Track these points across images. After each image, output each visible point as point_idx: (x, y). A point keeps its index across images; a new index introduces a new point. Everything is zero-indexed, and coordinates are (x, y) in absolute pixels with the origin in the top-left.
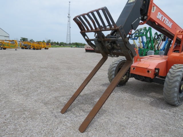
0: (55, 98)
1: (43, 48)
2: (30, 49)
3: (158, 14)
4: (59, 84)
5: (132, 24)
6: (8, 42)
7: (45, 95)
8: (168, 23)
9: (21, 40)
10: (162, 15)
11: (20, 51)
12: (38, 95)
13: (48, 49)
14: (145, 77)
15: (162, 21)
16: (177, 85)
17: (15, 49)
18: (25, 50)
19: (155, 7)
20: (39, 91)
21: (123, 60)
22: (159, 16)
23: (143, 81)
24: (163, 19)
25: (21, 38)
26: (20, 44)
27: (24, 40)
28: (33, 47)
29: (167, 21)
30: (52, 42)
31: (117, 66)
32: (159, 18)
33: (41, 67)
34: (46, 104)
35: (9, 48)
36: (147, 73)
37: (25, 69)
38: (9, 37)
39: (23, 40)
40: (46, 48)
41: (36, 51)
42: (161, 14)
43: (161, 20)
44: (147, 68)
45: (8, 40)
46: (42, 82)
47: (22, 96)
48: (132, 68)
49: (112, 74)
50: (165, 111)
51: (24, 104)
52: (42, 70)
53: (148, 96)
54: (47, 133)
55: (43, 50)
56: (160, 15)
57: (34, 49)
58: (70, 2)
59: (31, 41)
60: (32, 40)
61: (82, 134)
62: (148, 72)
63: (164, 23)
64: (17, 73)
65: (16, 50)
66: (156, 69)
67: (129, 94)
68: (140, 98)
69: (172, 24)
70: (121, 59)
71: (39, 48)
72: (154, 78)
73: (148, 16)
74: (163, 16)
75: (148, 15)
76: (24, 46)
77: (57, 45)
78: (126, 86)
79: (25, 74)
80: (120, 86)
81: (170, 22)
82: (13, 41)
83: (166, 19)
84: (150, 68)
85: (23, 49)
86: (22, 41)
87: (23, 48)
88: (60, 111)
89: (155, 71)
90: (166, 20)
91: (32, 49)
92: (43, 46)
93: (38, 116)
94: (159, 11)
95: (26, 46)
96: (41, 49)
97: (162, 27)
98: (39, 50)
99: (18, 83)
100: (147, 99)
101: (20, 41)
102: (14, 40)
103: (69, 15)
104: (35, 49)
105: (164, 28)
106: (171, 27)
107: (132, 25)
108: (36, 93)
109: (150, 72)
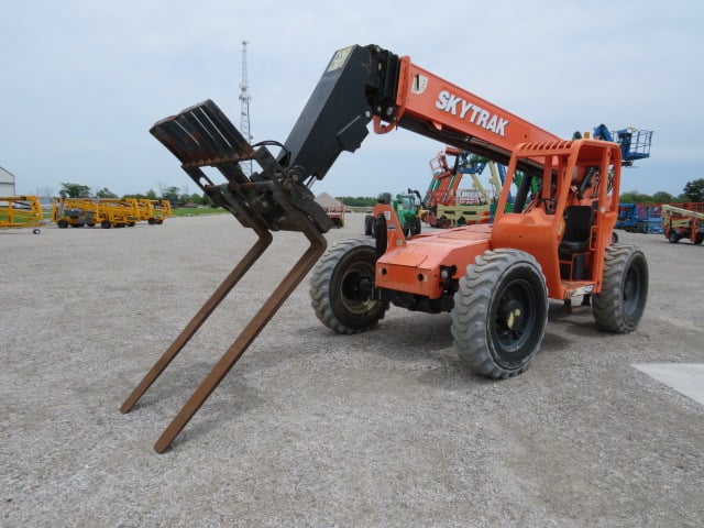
0: (121, 375)
1: (143, 219)
2: (91, 225)
3: (441, 97)
4: (150, 338)
5: (340, 133)
6: (6, 203)
7: (91, 369)
8: (488, 120)
9: (61, 192)
10: (458, 100)
11: (54, 235)
12: (65, 369)
13: (160, 222)
14: (417, 297)
15: (462, 116)
16: (481, 311)
17: (32, 230)
18: (70, 232)
19: (420, 77)
20: (74, 359)
21: (359, 244)
22: (447, 103)
23: (413, 308)
24: (465, 109)
25: (61, 188)
26: (54, 210)
27: (75, 191)
28: (102, 219)
29: (482, 115)
30: (183, 197)
31: (336, 267)
32: (447, 110)
33: (110, 289)
34: (82, 391)
35: (10, 226)
36: (417, 281)
37: (50, 296)
38: (13, 184)
39: (72, 196)
40: (152, 221)
41: (113, 232)
42: (453, 97)
43: (454, 112)
44: (416, 268)
45: (11, 196)
46: (95, 332)
47: (15, 375)
48: (379, 271)
49: (320, 293)
50: (452, 393)
51: (15, 395)
52: (110, 295)
53: (430, 356)
54: (58, 458)
55: (142, 228)
56: (448, 99)
57: (106, 225)
58: (244, 43)
59: (101, 195)
60: (106, 190)
61: (160, 456)
62: (421, 277)
63: (472, 120)
64: (19, 309)
65: (34, 232)
66: (442, 267)
67: (370, 355)
68: (398, 364)
69: (506, 122)
70: (351, 244)
71: (125, 221)
72: (440, 298)
73: (398, 107)
74: (464, 102)
75: (398, 102)
76: (68, 218)
77: (200, 207)
78: (376, 333)
79: (43, 312)
80: (353, 333)
81: (495, 117)
82: (24, 198)
83: (477, 109)
84: (425, 266)
85: (66, 227)
86: (68, 196)
87: (63, 224)
88: (120, 406)
89: (441, 277)
90: (478, 114)
91: (99, 225)
92: (138, 212)
93: (49, 421)
94: (444, 89)
95: (74, 216)
96: (132, 225)
97: (465, 135)
98: (126, 230)
99: (13, 340)
100: (421, 365)
101: (59, 196)
102: (26, 194)
103: (244, 89)
104: (109, 227)
105: (471, 137)
106: (502, 134)
107: (338, 139)
108: (60, 366)
109: (426, 278)
